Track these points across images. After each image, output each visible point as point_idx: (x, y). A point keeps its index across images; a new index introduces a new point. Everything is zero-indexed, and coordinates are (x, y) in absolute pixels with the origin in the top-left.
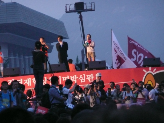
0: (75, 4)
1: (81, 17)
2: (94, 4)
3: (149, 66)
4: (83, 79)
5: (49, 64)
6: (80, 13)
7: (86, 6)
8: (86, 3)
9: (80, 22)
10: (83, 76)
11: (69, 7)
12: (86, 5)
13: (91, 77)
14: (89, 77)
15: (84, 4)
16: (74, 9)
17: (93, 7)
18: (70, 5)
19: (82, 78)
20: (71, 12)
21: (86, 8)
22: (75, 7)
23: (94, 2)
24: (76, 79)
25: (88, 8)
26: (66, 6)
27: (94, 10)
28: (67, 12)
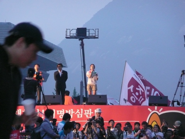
0: (76, 30)
1: (82, 45)
2: (98, 31)
3: (155, 105)
4: (81, 114)
5: (43, 95)
6: (81, 39)
7: (89, 33)
8: (89, 30)
9: (81, 50)
10: (80, 111)
11: (70, 32)
12: (89, 31)
13: (89, 113)
14: (87, 112)
15: (87, 30)
16: (75, 35)
17: (97, 34)
18: (71, 30)
19: (79, 113)
20: (71, 37)
21: (89, 35)
22: (76, 32)
23: (98, 29)
24: (72, 113)
25: (91, 35)
26: (67, 31)
27: (97, 38)
28: (67, 38)
